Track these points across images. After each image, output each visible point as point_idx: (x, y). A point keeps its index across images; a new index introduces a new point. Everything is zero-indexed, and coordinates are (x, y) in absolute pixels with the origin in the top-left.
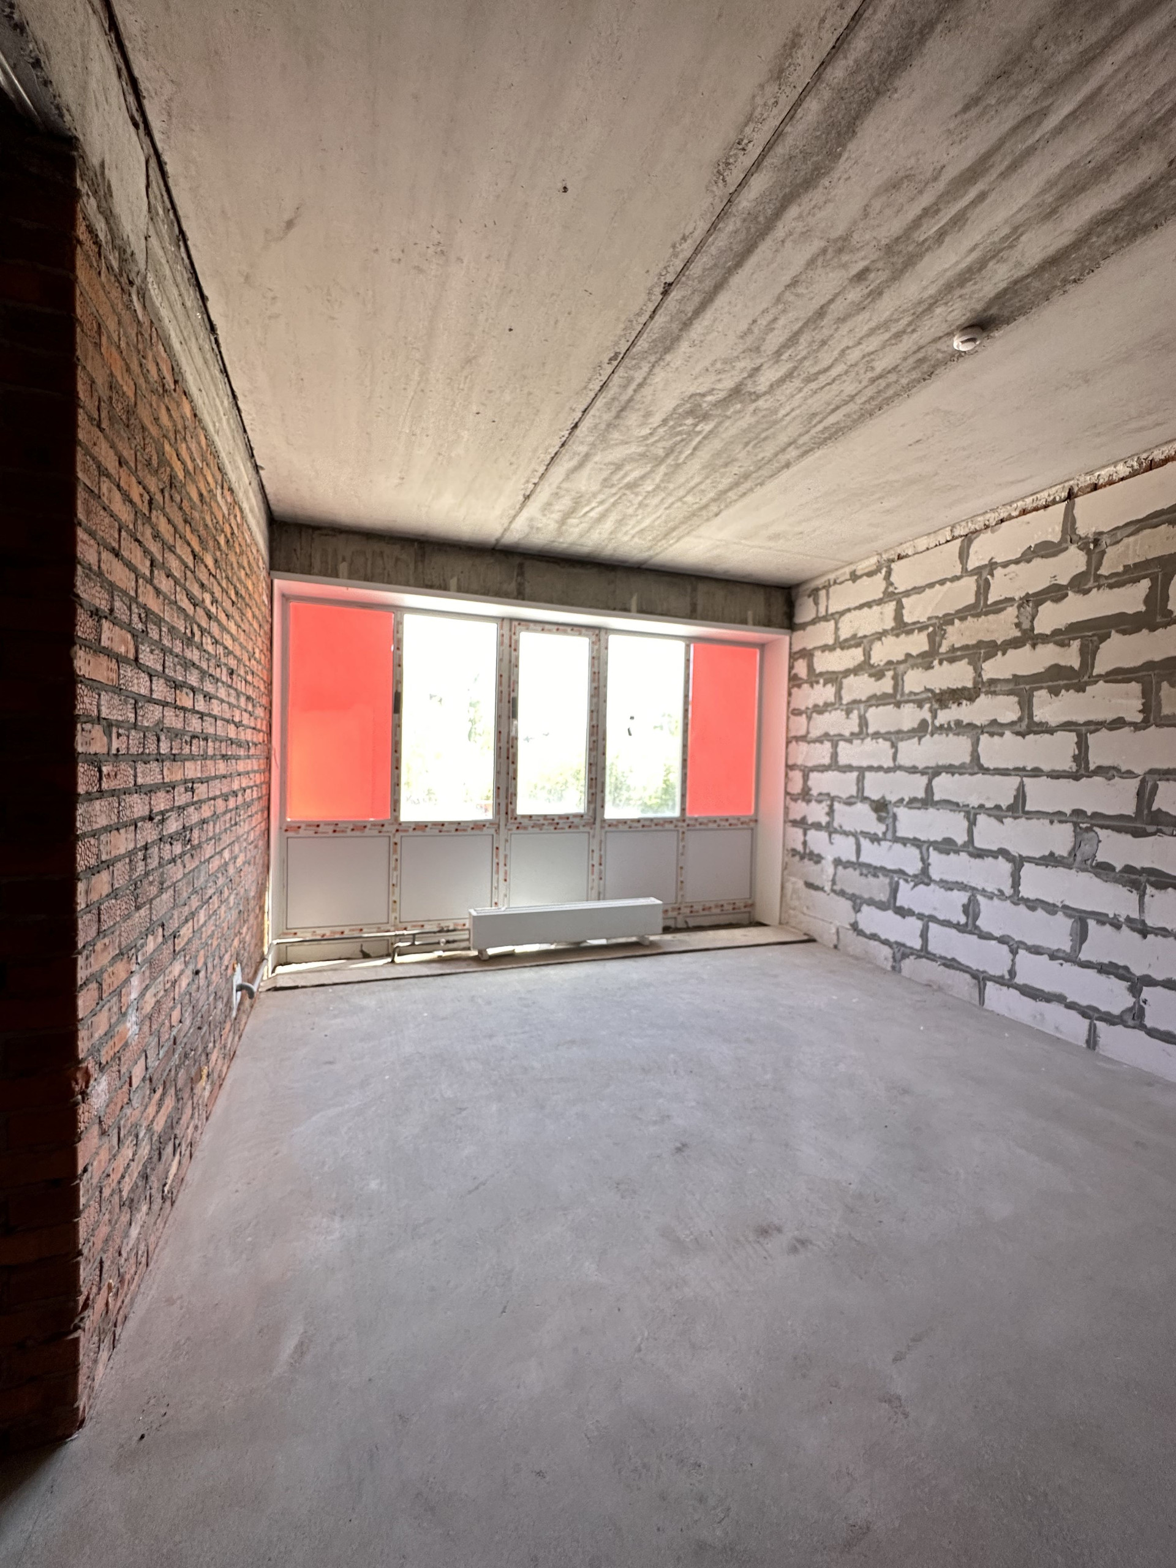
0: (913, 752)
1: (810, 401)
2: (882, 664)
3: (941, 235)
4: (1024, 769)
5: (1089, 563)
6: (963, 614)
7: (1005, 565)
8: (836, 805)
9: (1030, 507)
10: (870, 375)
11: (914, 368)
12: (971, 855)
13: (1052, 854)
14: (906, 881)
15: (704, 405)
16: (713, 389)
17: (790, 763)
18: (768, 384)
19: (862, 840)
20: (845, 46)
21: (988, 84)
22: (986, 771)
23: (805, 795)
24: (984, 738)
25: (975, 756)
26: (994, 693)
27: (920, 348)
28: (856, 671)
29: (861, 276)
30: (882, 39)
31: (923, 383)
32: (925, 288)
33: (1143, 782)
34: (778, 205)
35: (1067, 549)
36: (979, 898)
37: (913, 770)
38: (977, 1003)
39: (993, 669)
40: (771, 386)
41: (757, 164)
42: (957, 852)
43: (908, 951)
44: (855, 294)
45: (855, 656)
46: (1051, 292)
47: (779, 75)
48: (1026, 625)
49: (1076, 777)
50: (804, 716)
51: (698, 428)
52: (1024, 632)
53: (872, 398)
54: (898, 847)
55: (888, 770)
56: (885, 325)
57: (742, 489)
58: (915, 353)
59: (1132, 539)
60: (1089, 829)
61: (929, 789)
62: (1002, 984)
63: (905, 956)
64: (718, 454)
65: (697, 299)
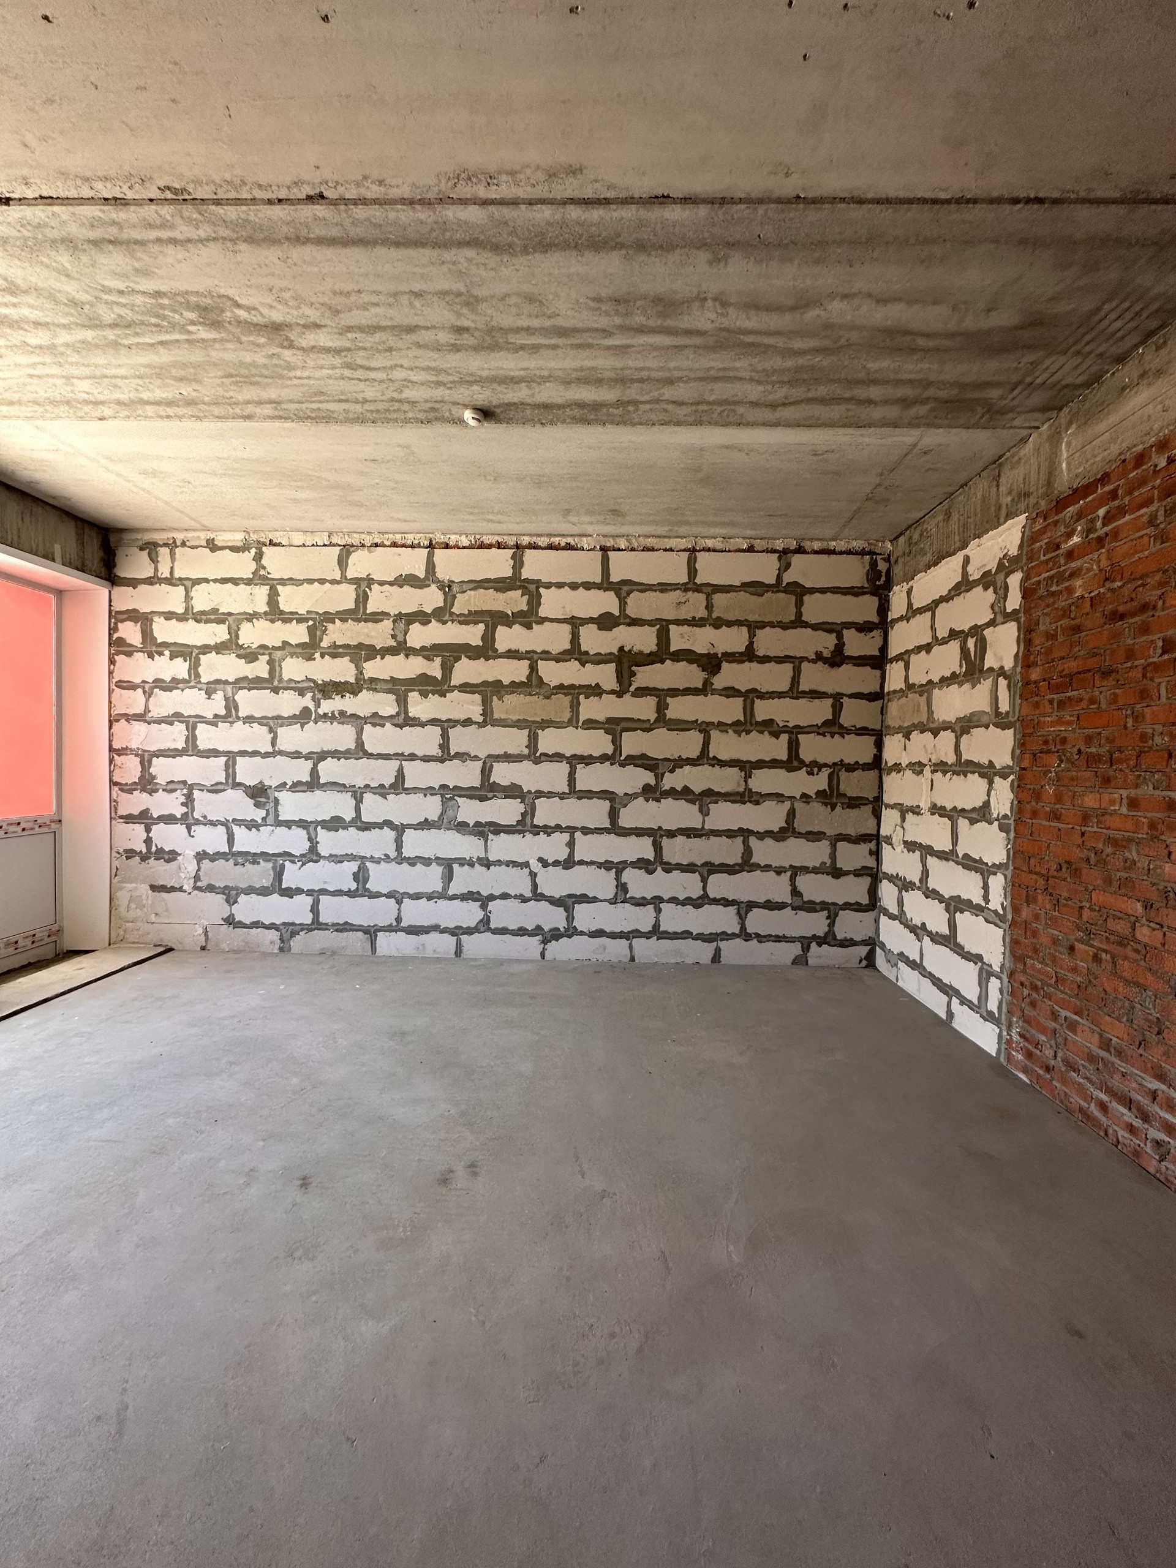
0: (291, 737)
1: (331, 382)
2: (254, 646)
3: (522, 348)
4: (402, 754)
5: (445, 601)
6: (344, 616)
7: (382, 583)
8: (196, 794)
9: (399, 542)
10: (396, 395)
11: (425, 411)
12: (359, 829)
13: (426, 820)
14: (293, 862)
15: (228, 314)
16: (255, 309)
17: (116, 745)
18: (312, 343)
19: (235, 828)
20: (590, 206)
21: (610, 299)
22: (370, 756)
23: (147, 783)
24: (368, 728)
25: (360, 744)
26: (375, 690)
27: (442, 401)
28: (219, 648)
29: (460, 330)
30: (604, 225)
31: (420, 424)
32: (483, 369)
33: (484, 762)
34: (467, 239)
35: (429, 586)
36: (368, 864)
37: (296, 755)
38: (370, 953)
39: (374, 669)
40: (314, 347)
41: (485, 203)
42: (345, 828)
43: (297, 928)
44: (444, 337)
45: (219, 633)
46: (529, 420)
47: (552, 175)
48: (400, 638)
49: (441, 760)
50: (140, 691)
51: (192, 328)
52: (399, 643)
53: (378, 411)
54: (283, 830)
55: (266, 755)
56: (438, 371)
57: (170, 411)
58: (436, 402)
59: (472, 593)
60: (452, 799)
61: (314, 773)
62: (391, 931)
63: (293, 934)
64: (184, 365)
65: (335, 232)
